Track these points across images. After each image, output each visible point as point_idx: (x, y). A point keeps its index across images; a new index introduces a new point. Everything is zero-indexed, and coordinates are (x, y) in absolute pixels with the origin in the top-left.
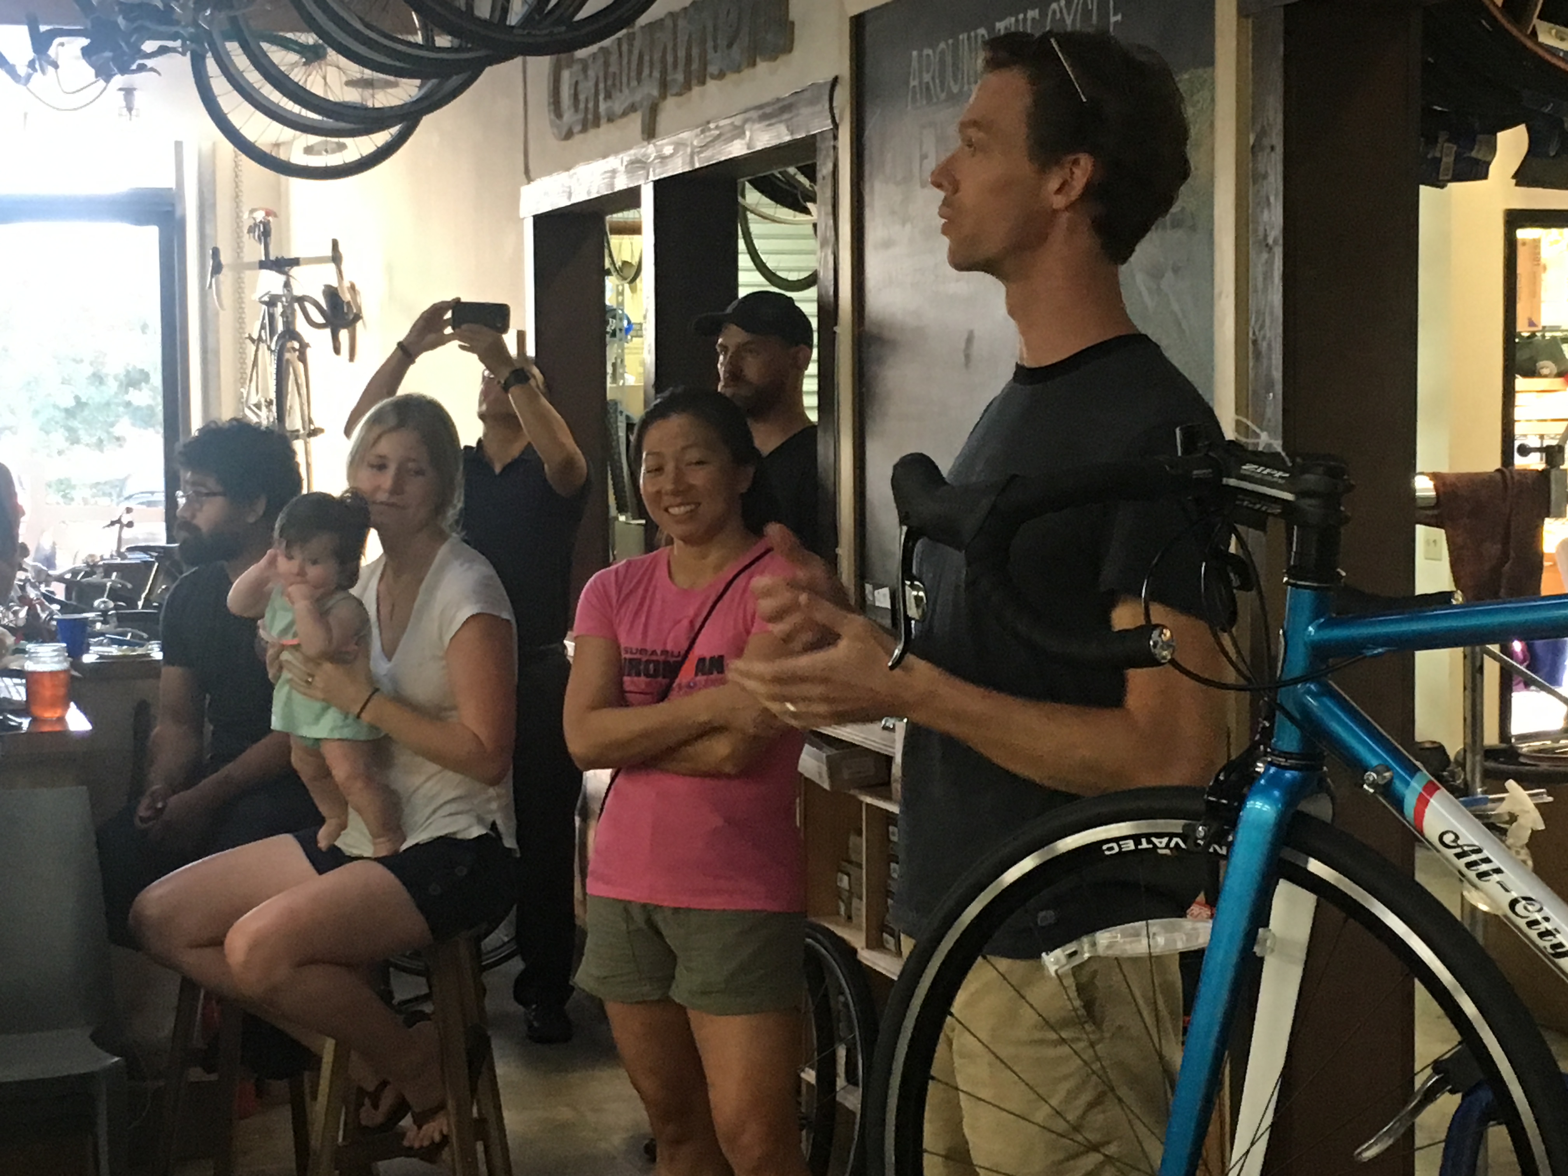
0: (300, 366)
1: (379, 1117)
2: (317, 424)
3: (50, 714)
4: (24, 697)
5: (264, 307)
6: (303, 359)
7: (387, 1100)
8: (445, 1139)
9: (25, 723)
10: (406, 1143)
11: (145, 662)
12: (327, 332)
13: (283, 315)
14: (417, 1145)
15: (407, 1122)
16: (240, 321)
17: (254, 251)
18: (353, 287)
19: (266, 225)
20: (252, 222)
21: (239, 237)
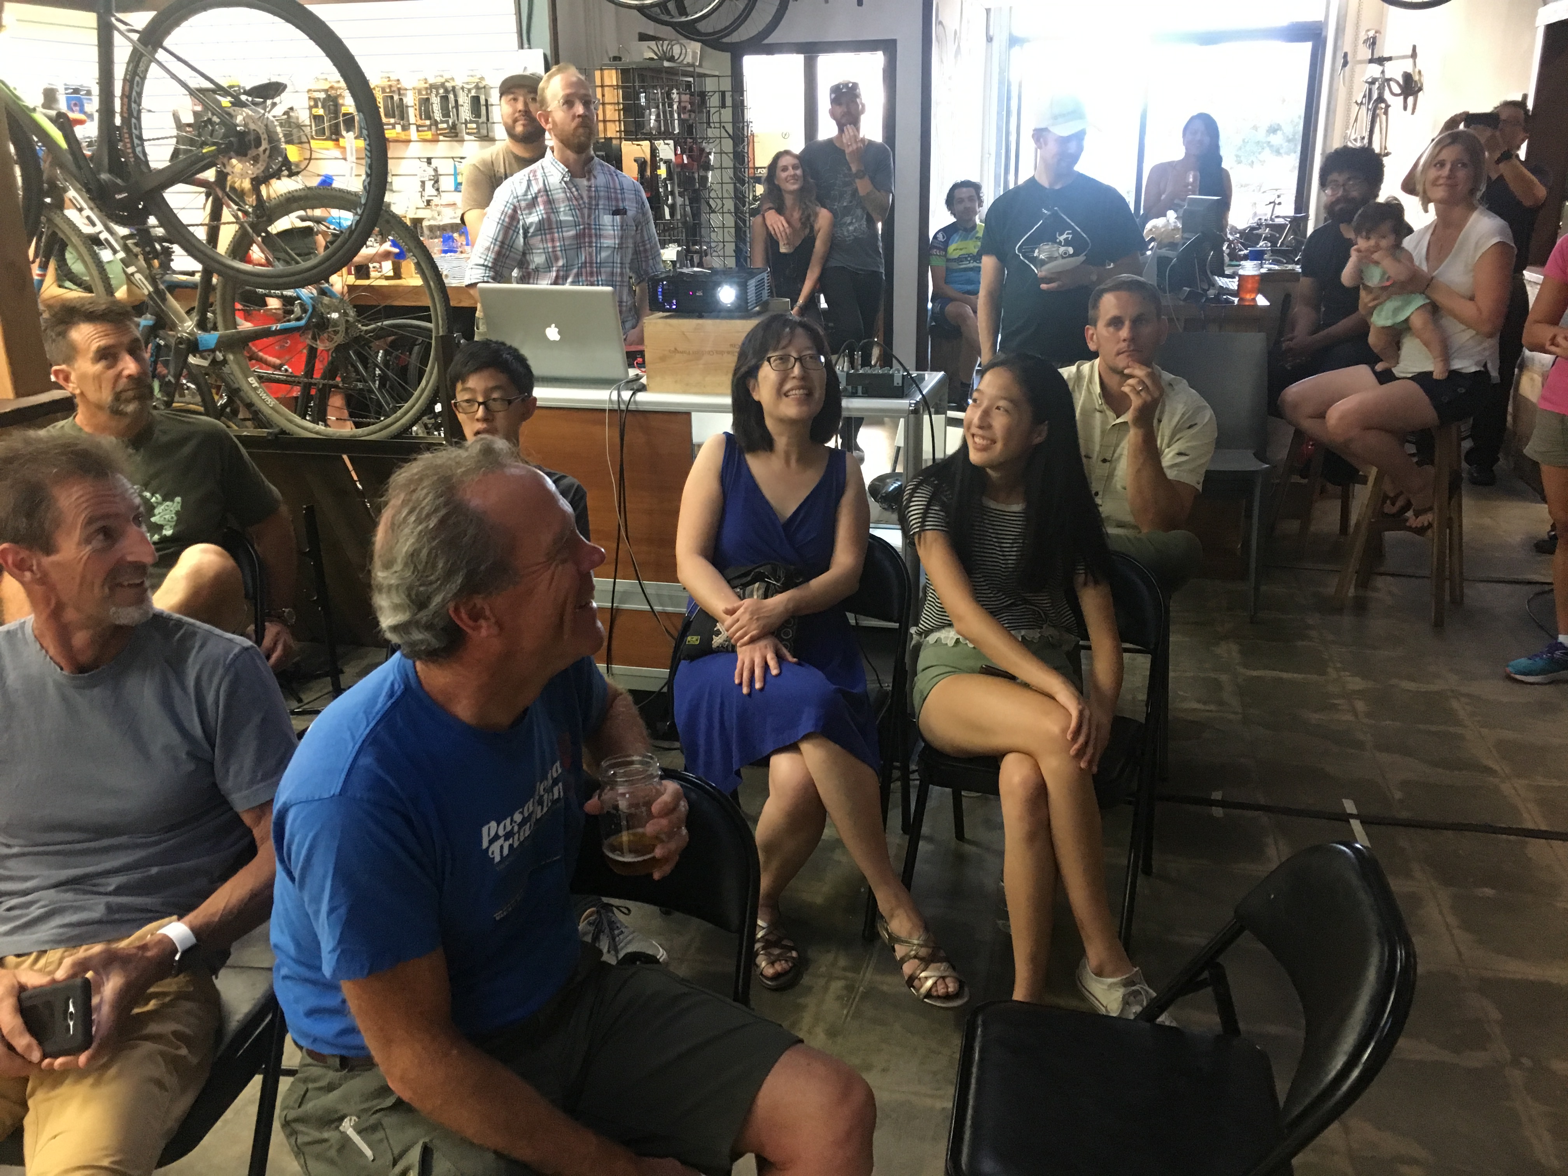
0: (1384, 117)
1: (1394, 510)
2: (1389, 150)
3: (1248, 297)
4: (1236, 288)
5: (1367, 85)
6: (1386, 113)
7: (1400, 503)
8: (1430, 525)
9: (1236, 300)
10: (1408, 524)
11: (1292, 273)
12: (1402, 97)
13: (1378, 88)
14: (1414, 526)
15: (1410, 514)
16: (1350, 93)
17: (1365, 53)
18: (1420, 72)
19: (1374, 38)
20: (1366, 37)
21: (1356, 46)
